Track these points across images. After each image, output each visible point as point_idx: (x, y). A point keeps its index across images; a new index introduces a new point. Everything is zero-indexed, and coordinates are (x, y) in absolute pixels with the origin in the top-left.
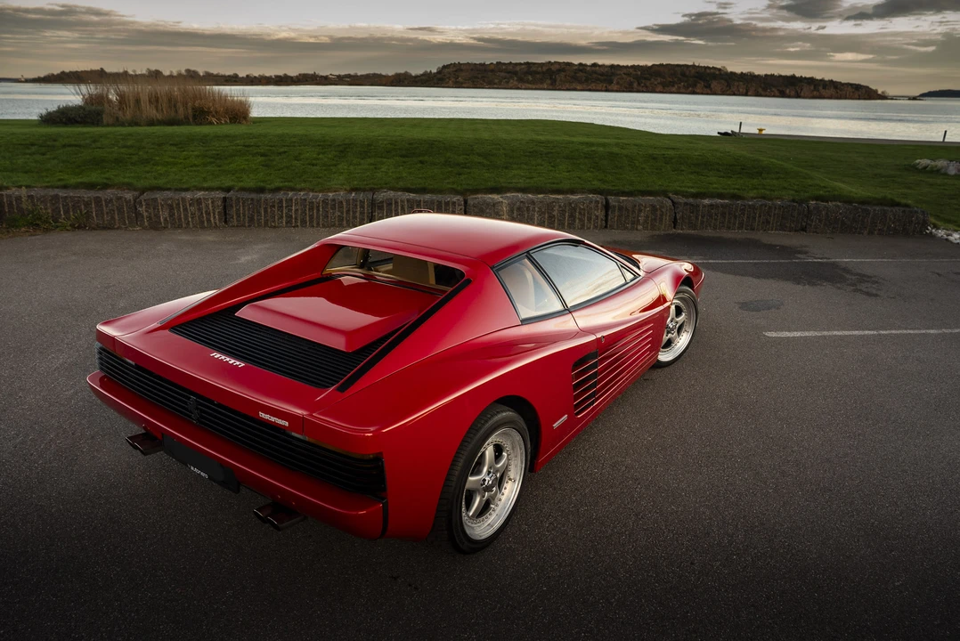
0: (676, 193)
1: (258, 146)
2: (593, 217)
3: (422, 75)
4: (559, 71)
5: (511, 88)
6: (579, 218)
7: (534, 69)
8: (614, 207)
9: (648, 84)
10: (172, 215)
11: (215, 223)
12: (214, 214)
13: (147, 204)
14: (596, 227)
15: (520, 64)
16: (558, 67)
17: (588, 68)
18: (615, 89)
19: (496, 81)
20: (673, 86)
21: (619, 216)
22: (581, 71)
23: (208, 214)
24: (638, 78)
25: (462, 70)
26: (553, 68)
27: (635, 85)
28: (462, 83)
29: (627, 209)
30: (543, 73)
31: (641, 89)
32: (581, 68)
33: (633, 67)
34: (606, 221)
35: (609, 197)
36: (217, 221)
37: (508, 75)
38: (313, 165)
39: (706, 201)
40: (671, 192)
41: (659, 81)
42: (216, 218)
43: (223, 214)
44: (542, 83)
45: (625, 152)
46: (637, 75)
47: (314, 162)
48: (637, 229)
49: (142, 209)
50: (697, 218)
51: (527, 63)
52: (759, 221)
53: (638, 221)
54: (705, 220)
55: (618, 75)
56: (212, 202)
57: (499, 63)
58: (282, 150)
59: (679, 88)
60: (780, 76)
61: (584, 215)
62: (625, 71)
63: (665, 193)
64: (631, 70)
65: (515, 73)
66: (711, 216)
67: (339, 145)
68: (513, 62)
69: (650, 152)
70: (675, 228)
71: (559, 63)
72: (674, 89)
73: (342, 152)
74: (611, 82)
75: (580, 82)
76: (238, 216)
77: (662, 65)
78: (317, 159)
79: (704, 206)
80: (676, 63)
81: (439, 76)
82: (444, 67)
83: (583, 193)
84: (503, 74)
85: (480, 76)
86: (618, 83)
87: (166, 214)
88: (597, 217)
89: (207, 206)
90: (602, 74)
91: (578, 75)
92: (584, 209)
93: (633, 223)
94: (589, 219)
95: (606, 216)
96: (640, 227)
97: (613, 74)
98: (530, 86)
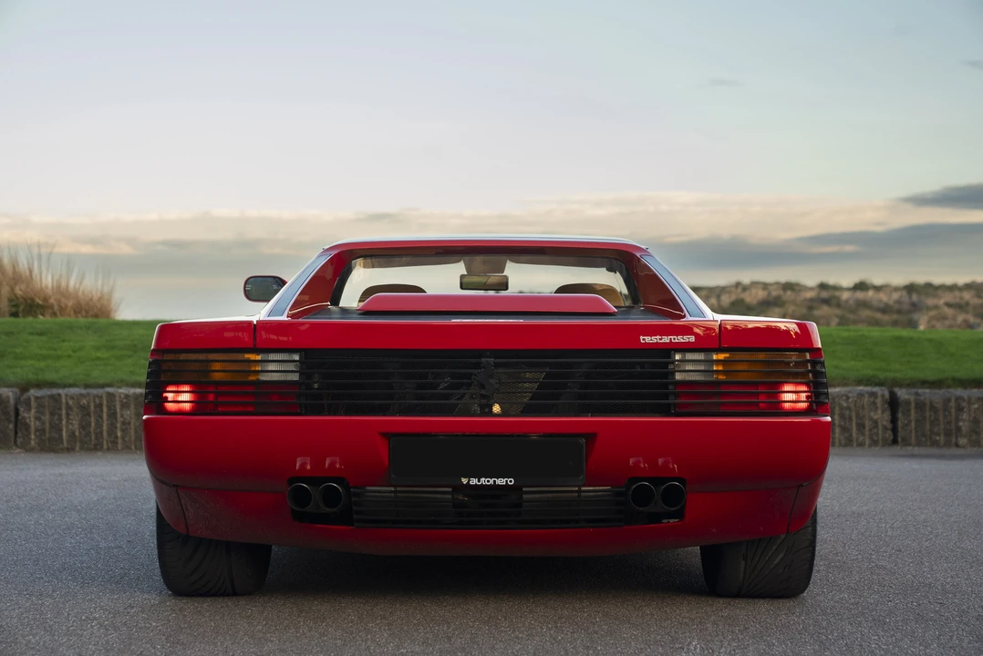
2: (868, 424)
6: (840, 426)
8: (908, 403)
10: (84, 426)
13: (41, 406)
14: (874, 443)
16: (761, 294)
17: (845, 295)
21: (920, 422)
22: (826, 302)
29: (933, 407)
32: (825, 294)
34: (895, 430)
35: (896, 390)
48: (957, 445)
49: (30, 416)
53: (959, 429)
55: (929, 308)
61: (850, 419)
62: (948, 297)
64: (967, 296)
71: (765, 286)
83: (845, 385)
87: (76, 424)
88: (876, 422)
90: (885, 309)
92: (849, 408)
93: (948, 434)
94: (861, 426)
95: (894, 420)
96: (963, 441)
97: (915, 307)
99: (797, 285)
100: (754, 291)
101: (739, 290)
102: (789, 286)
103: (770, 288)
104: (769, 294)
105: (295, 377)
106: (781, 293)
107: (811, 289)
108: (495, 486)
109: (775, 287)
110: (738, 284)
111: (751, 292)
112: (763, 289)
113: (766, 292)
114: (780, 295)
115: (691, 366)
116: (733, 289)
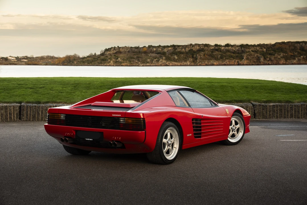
0: (255, 101)
1: (27, 85)
3: (88, 57)
4: (199, 51)
5: (161, 65)
7: (179, 50)
9: (273, 58)
11: (14, 119)
12: (14, 114)
15: (168, 47)
16: (198, 48)
17: (223, 48)
18: (245, 63)
19: (149, 60)
20: (294, 59)
22: (217, 50)
23: (10, 114)
24: (264, 54)
25: (120, 52)
27: (262, 59)
28: (121, 63)
30: (187, 53)
31: (266, 62)
33: (259, 45)
36: (15, 118)
37: (158, 56)
38: (62, 93)
39: (272, 104)
40: (252, 100)
41: (282, 55)
42: (15, 116)
43: (19, 114)
44: (186, 61)
45: (230, 85)
46: (263, 51)
47: (61, 91)
50: (266, 112)
51: (174, 46)
52: (302, 114)
54: (271, 113)
55: (247, 52)
56: (13, 108)
58: (41, 86)
59: (299, 60)
62: (252, 49)
63: (249, 101)
64: (258, 48)
65: (164, 54)
66: (274, 111)
67: (73, 84)
68: (162, 45)
69: (245, 85)
70: (255, 118)
71: (199, 45)
72: (295, 61)
73: (75, 87)
74: (242, 58)
75: (217, 59)
76: (27, 115)
77: (283, 43)
78: (62, 90)
79: (270, 106)
80: (295, 41)
81: (102, 57)
82: (106, 50)
84: (154, 55)
85: (135, 57)
86: (247, 59)
89: (10, 110)
90: (234, 52)
91: (214, 53)
97: (243, 52)
98: (176, 63)
101: (191, 46)
103: (201, 46)
105: (64, 119)
106: (204, 47)
107: (213, 46)
109: (202, 45)
110: (191, 44)
111: (195, 47)
112: (198, 46)
113: (199, 47)
114: (203, 48)
115: (121, 121)
116: (190, 46)
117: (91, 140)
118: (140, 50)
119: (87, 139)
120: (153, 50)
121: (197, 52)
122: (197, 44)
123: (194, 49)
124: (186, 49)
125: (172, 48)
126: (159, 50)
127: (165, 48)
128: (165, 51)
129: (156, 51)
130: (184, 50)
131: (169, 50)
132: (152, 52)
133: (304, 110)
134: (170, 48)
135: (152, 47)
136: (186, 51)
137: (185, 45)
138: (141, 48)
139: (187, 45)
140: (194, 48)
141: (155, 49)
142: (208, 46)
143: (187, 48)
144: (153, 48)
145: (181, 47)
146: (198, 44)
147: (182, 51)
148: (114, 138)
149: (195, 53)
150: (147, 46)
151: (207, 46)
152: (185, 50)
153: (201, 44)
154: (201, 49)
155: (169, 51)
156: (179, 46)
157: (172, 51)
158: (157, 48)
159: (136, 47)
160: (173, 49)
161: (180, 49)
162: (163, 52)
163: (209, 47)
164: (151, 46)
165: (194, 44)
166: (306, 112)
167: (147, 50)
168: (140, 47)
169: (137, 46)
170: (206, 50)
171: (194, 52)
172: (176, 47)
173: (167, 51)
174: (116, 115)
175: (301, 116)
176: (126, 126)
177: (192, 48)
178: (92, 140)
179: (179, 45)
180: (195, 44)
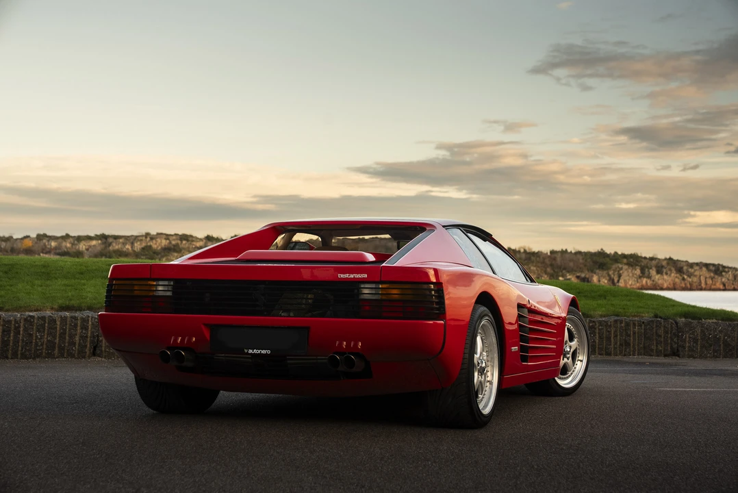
4: (168, 250)
7: (116, 246)
15: (89, 238)
16: (164, 242)
26: (156, 245)
51: (103, 237)
57: (40, 237)
60: (579, 253)
65: (78, 255)
68: (72, 234)
71: (167, 236)
99: (191, 236)
100: (159, 240)
101: (148, 239)
102: (185, 237)
103: (171, 238)
104: (170, 243)
105: (169, 294)
106: (179, 242)
107: (201, 240)
108: (261, 354)
109: (174, 237)
110: (147, 234)
111: (156, 241)
112: (166, 239)
113: (168, 241)
114: (178, 244)
115: (366, 291)
116: (144, 238)
117: (263, 352)
118: (15, 246)
119: (250, 351)
120: (49, 247)
121: (162, 254)
122: (162, 234)
123: (154, 246)
124: (136, 245)
125: (100, 242)
126: (66, 247)
127: (81, 241)
128: (81, 249)
129: (56, 248)
130: (130, 247)
131: (90, 246)
132: (48, 250)
133: (621, 335)
134: (94, 242)
135: (47, 239)
136: (136, 249)
137: (132, 236)
138: (17, 239)
139: (137, 237)
140: (156, 244)
141: (53, 244)
142: (190, 239)
143: (139, 243)
144: (48, 241)
145: (121, 240)
146: (165, 234)
147: (124, 249)
148: (341, 344)
149: (157, 255)
150: (34, 235)
151: (188, 240)
152: (132, 247)
153: (173, 233)
154: (173, 247)
155: (90, 250)
156: (116, 238)
157: (99, 248)
158: (60, 240)
159: (4, 237)
160: (103, 243)
161: (120, 246)
162: (74, 250)
163: (193, 241)
164: (45, 235)
165: (155, 233)
166: (625, 340)
167: (33, 246)
168: (15, 237)
169: (7, 235)
170: (184, 249)
171: (154, 253)
172: (110, 240)
173: (87, 250)
174: (352, 276)
175: (615, 348)
176: (380, 308)
177: (149, 244)
178: (269, 352)
179: (116, 234)
180: (158, 234)
